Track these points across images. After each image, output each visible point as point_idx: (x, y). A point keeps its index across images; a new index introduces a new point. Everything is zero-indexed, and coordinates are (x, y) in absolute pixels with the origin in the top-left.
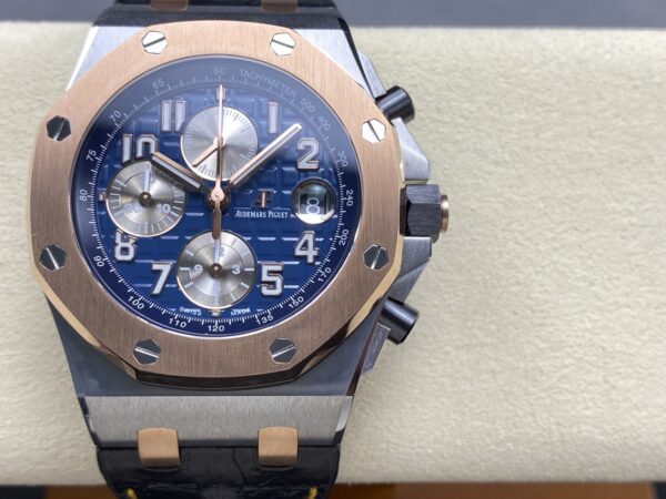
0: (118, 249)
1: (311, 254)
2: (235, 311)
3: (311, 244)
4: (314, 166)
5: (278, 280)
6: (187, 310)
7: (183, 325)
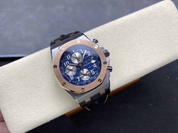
0: (71, 78)
2: (90, 79)
3: (95, 65)
4: (90, 55)
5: (94, 72)
6: (84, 82)
7: (85, 84)
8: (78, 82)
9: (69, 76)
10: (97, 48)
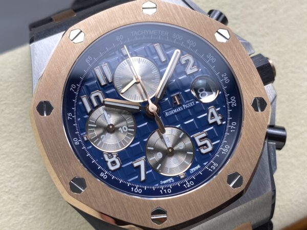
0: (109, 164)
1: (218, 119)
2: (192, 170)
3: (215, 114)
4: (196, 70)
5: (207, 142)
6: (165, 182)
7: (169, 191)
8: (138, 181)
9: (101, 153)
10: (224, 41)
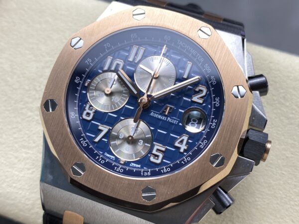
0: (85, 113)
2: (133, 164)
3: (185, 142)
4: (201, 101)
5: (161, 156)
6: (108, 155)
7: (103, 162)
8: (92, 139)
9: (87, 101)
